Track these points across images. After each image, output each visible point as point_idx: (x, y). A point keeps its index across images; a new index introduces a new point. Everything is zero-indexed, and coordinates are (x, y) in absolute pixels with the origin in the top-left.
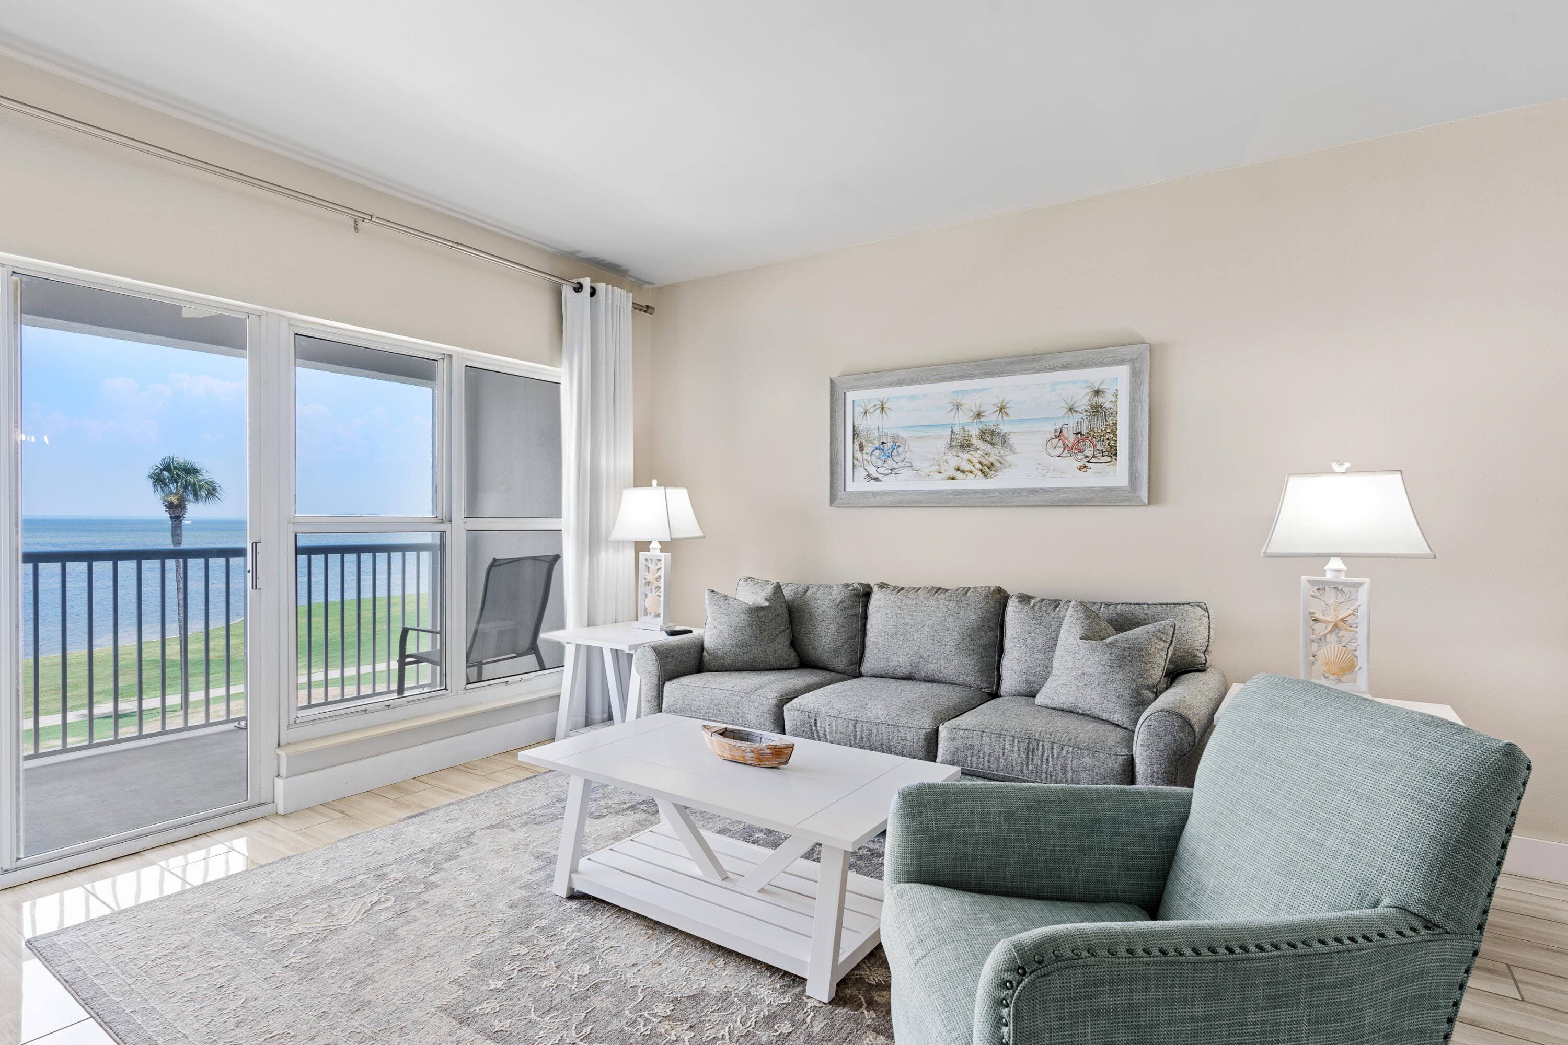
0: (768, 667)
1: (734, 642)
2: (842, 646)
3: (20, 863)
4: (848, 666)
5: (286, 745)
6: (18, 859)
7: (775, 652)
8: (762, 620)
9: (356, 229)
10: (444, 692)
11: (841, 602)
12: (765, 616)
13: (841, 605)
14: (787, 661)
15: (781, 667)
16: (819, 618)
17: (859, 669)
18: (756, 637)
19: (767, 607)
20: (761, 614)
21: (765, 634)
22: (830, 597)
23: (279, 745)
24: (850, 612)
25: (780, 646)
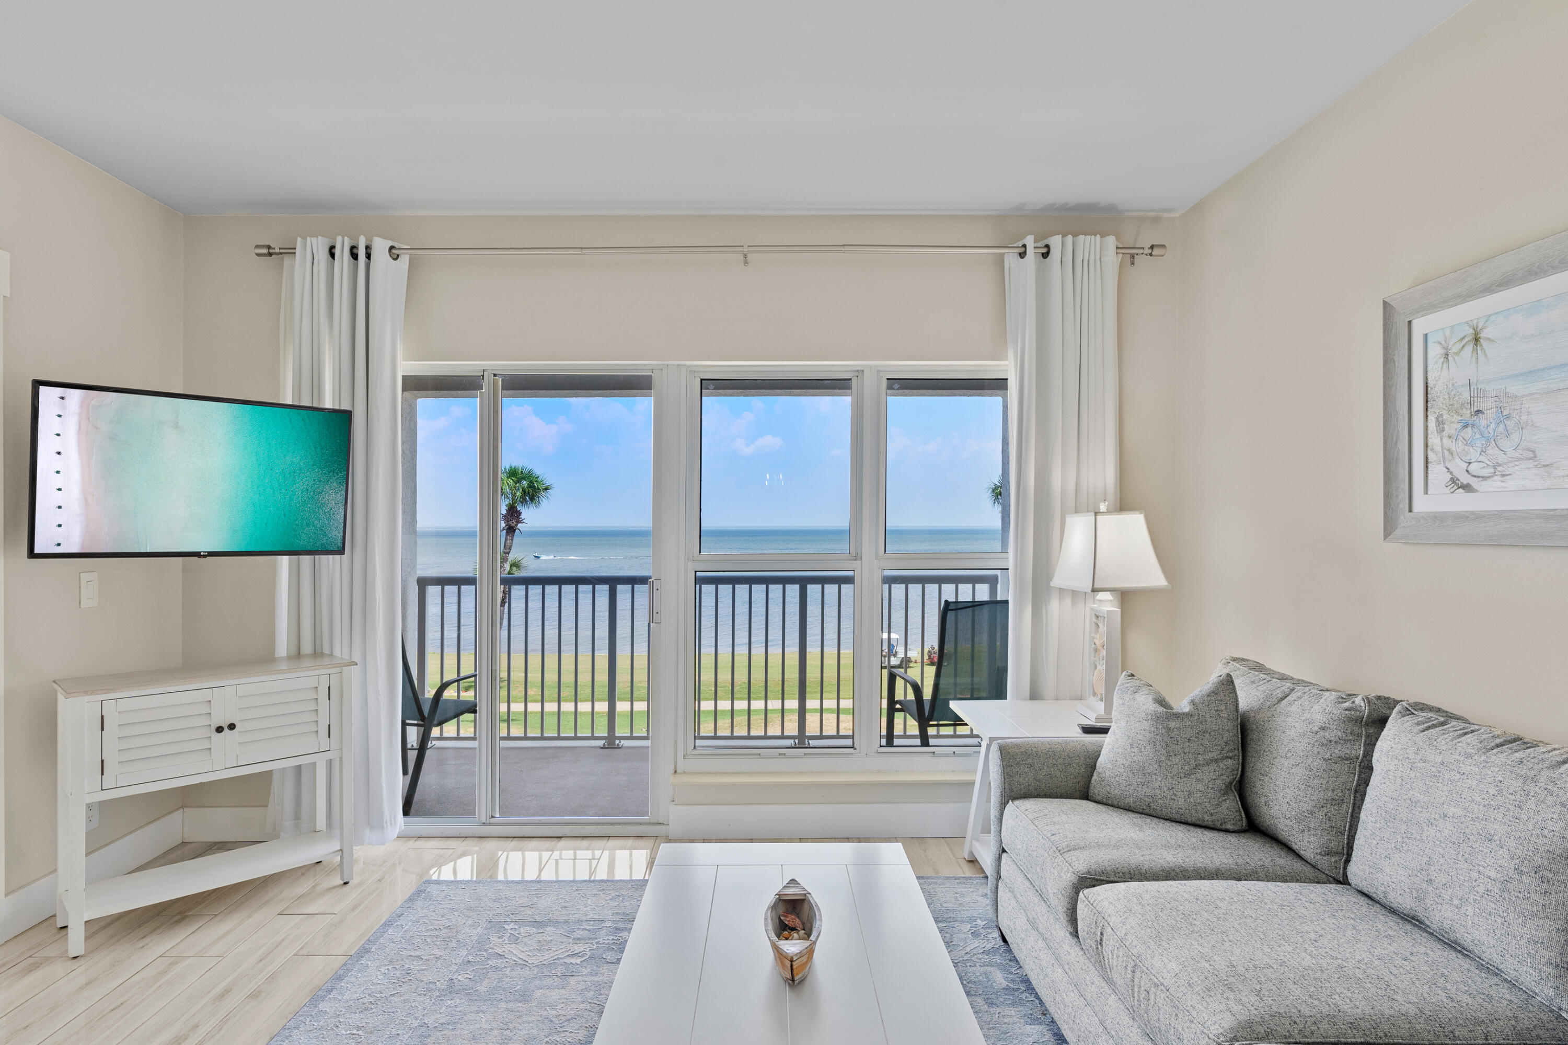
0: (1177, 817)
1: (1128, 763)
2: (1312, 813)
3: (493, 820)
4: (1320, 854)
5: (681, 773)
6: (493, 817)
7: (1190, 794)
8: (1173, 735)
9: (746, 263)
10: (851, 750)
11: (1323, 729)
12: (1179, 729)
13: (1322, 733)
14: (1212, 815)
15: (1200, 823)
16: (1282, 750)
17: (1345, 868)
18: (1159, 762)
19: (1187, 714)
20: (1172, 724)
21: (1175, 760)
22: (1307, 715)
23: (675, 772)
24: (1338, 751)
25: (1200, 787)
